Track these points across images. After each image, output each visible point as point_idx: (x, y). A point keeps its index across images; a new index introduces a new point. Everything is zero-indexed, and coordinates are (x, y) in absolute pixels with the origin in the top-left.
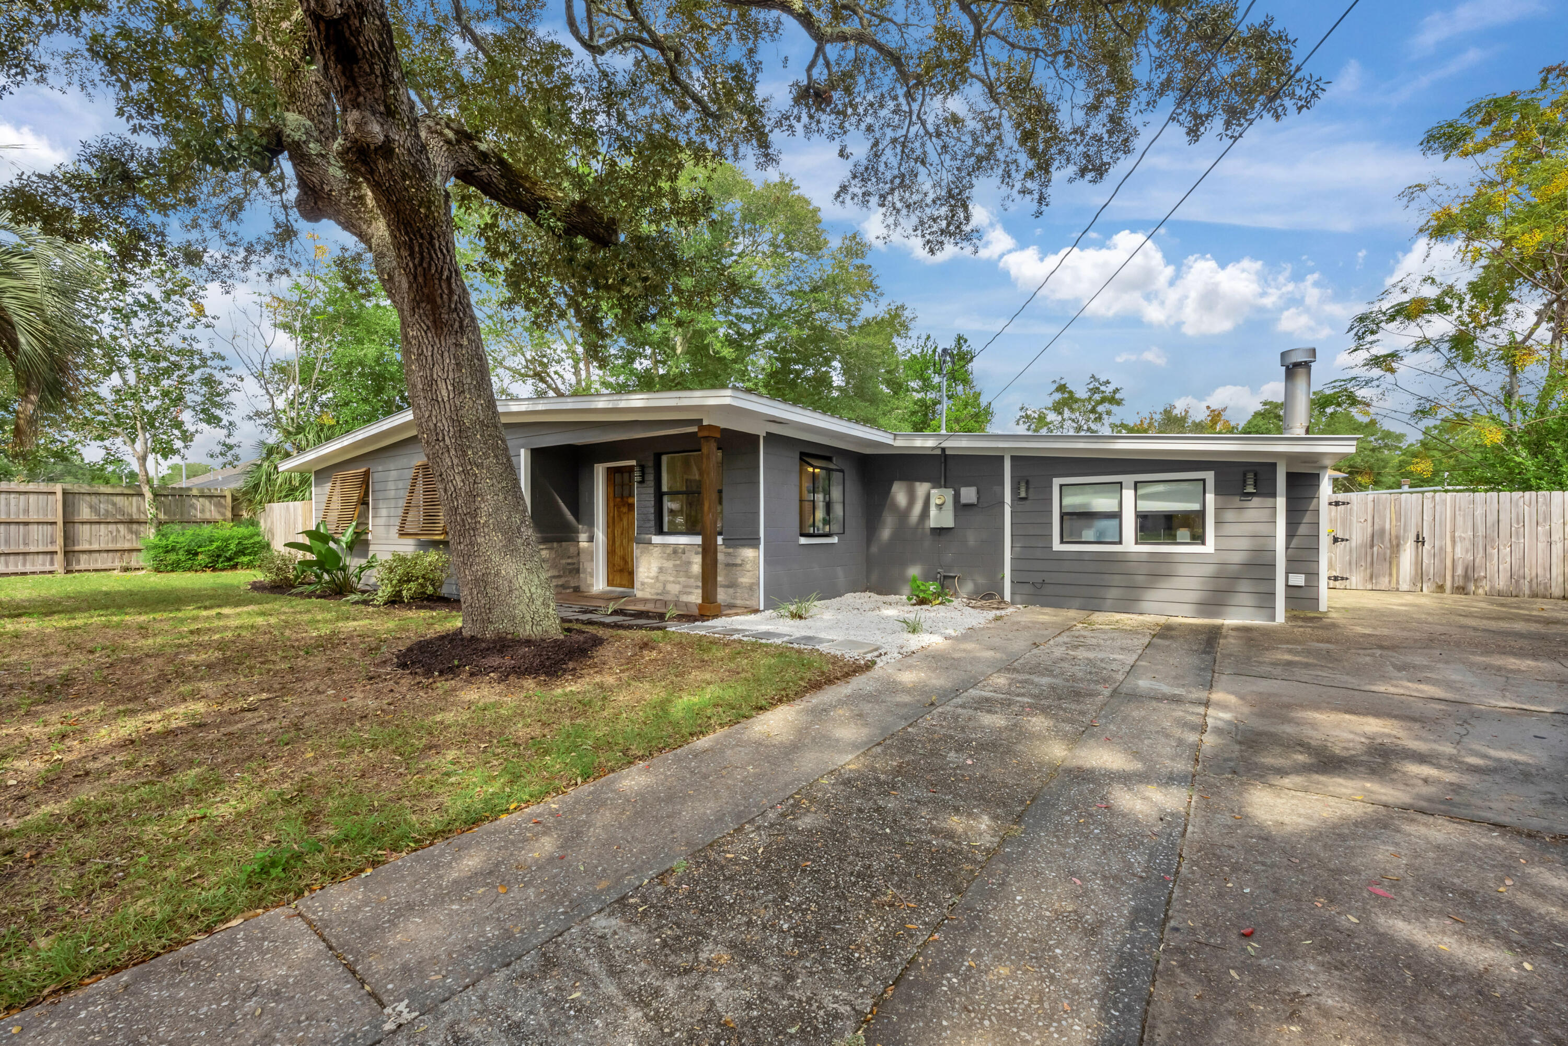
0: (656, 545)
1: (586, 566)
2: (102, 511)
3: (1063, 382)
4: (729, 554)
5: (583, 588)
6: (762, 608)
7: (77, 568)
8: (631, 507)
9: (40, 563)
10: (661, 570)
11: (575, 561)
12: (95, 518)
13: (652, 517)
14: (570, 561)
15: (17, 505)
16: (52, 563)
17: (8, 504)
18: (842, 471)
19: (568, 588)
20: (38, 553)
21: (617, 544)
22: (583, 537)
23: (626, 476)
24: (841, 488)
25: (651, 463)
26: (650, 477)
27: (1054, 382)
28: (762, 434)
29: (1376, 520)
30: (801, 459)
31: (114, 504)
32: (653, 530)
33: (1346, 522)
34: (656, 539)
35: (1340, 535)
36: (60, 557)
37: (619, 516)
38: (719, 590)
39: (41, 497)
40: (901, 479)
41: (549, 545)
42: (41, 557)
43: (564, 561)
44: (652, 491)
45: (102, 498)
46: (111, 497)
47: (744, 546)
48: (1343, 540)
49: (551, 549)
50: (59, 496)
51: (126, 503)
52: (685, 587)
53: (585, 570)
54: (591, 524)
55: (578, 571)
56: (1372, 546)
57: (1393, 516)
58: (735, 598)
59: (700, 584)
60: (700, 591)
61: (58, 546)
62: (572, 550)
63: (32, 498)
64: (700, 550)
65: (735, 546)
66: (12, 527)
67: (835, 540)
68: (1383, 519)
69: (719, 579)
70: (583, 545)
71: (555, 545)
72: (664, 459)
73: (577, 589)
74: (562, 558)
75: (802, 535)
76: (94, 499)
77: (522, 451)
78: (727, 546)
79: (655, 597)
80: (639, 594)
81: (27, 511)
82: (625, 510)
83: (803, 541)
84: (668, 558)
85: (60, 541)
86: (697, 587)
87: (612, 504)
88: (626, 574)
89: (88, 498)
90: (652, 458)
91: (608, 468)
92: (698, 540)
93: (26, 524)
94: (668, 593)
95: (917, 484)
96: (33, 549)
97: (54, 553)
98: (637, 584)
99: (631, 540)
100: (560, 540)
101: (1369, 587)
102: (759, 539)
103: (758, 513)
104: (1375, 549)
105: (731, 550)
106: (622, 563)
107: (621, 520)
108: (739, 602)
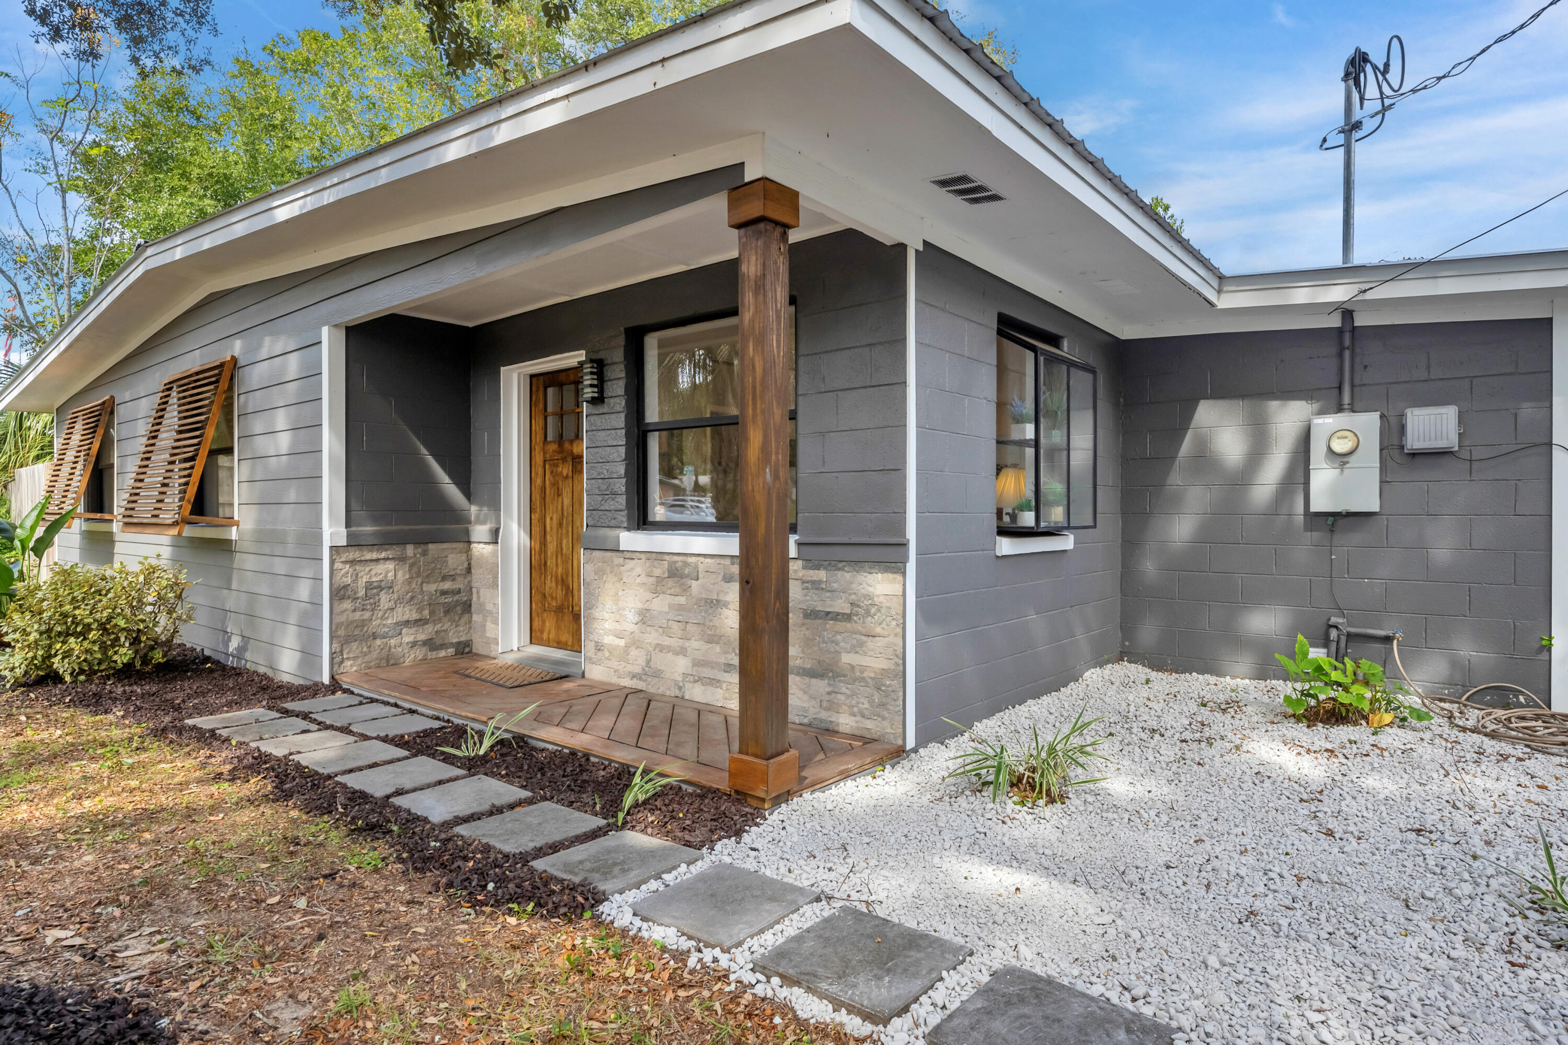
0: (631, 555)
1: (483, 596)
4: (816, 585)
5: (478, 648)
6: (911, 743)
8: (577, 460)
10: (645, 617)
11: (459, 584)
13: (620, 486)
14: (447, 585)
18: (1092, 371)
19: (443, 646)
21: (551, 548)
22: (480, 532)
23: (569, 390)
24: (1089, 415)
25: (617, 355)
26: (617, 388)
28: (914, 245)
30: (1000, 333)
32: (622, 517)
34: (630, 540)
37: (555, 484)
38: (795, 683)
40: (1220, 393)
41: (398, 550)
43: (432, 587)
44: (619, 421)
47: (858, 564)
49: (401, 559)
52: (697, 663)
53: (482, 610)
54: (494, 503)
55: (467, 607)
58: (832, 707)
59: (736, 661)
60: (735, 678)
62: (454, 561)
64: (736, 569)
65: (832, 565)
67: (1067, 542)
69: (793, 651)
70: (481, 550)
71: (410, 550)
72: (651, 343)
73: (464, 650)
74: (428, 579)
75: (1003, 532)
77: (325, 330)
78: (811, 563)
79: (627, 682)
80: (597, 673)
82: (565, 469)
83: (1006, 546)
84: (658, 587)
86: (728, 668)
87: (539, 459)
88: (568, 618)
90: (621, 341)
91: (532, 376)
92: (730, 544)
94: (657, 674)
95: (1274, 404)
98: (588, 647)
99: (576, 539)
100: (421, 540)
102: (904, 545)
103: (899, 470)
105: (822, 575)
106: (560, 593)
107: (559, 494)
108: (846, 722)
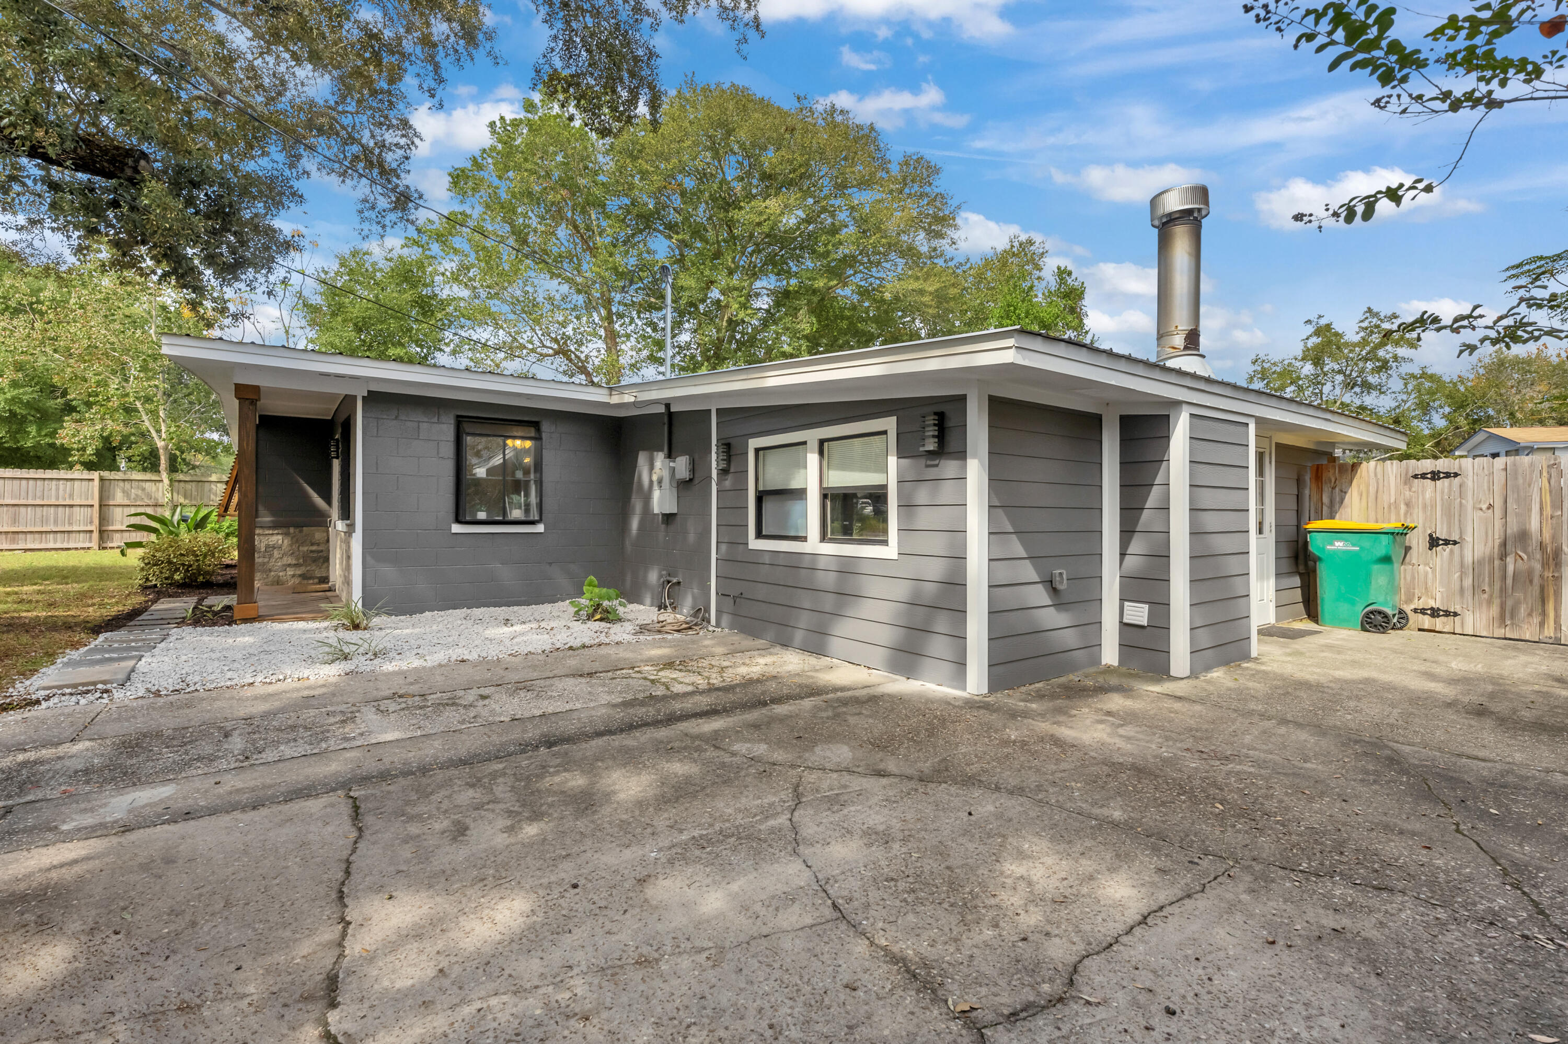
2: (133, 496)
3: (1323, 322)
7: (111, 545)
9: (80, 541)
11: (321, 548)
12: (126, 502)
14: (314, 548)
15: (65, 490)
16: (90, 541)
17: (57, 489)
20: (79, 532)
27: (1309, 322)
29: (1511, 505)
31: (143, 489)
33: (1453, 512)
35: (1441, 533)
36: (96, 535)
39: (84, 483)
41: (285, 530)
42: (82, 535)
43: (305, 549)
45: (134, 484)
46: (143, 484)
48: (1447, 542)
49: (286, 534)
50: (97, 482)
51: (154, 489)
55: (325, 560)
56: (1503, 556)
57: (1547, 499)
61: (94, 527)
62: (319, 536)
63: (77, 483)
66: (60, 509)
67: (540, 528)
68: (1524, 503)
71: (292, 530)
73: (323, 580)
74: (302, 544)
75: (458, 521)
76: (127, 485)
81: (71, 496)
83: (459, 529)
85: (96, 521)
89: (121, 484)
93: (71, 506)
95: (655, 454)
96: (75, 528)
97: (91, 532)
100: (299, 526)
101: (1500, 632)
104: (1510, 560)
